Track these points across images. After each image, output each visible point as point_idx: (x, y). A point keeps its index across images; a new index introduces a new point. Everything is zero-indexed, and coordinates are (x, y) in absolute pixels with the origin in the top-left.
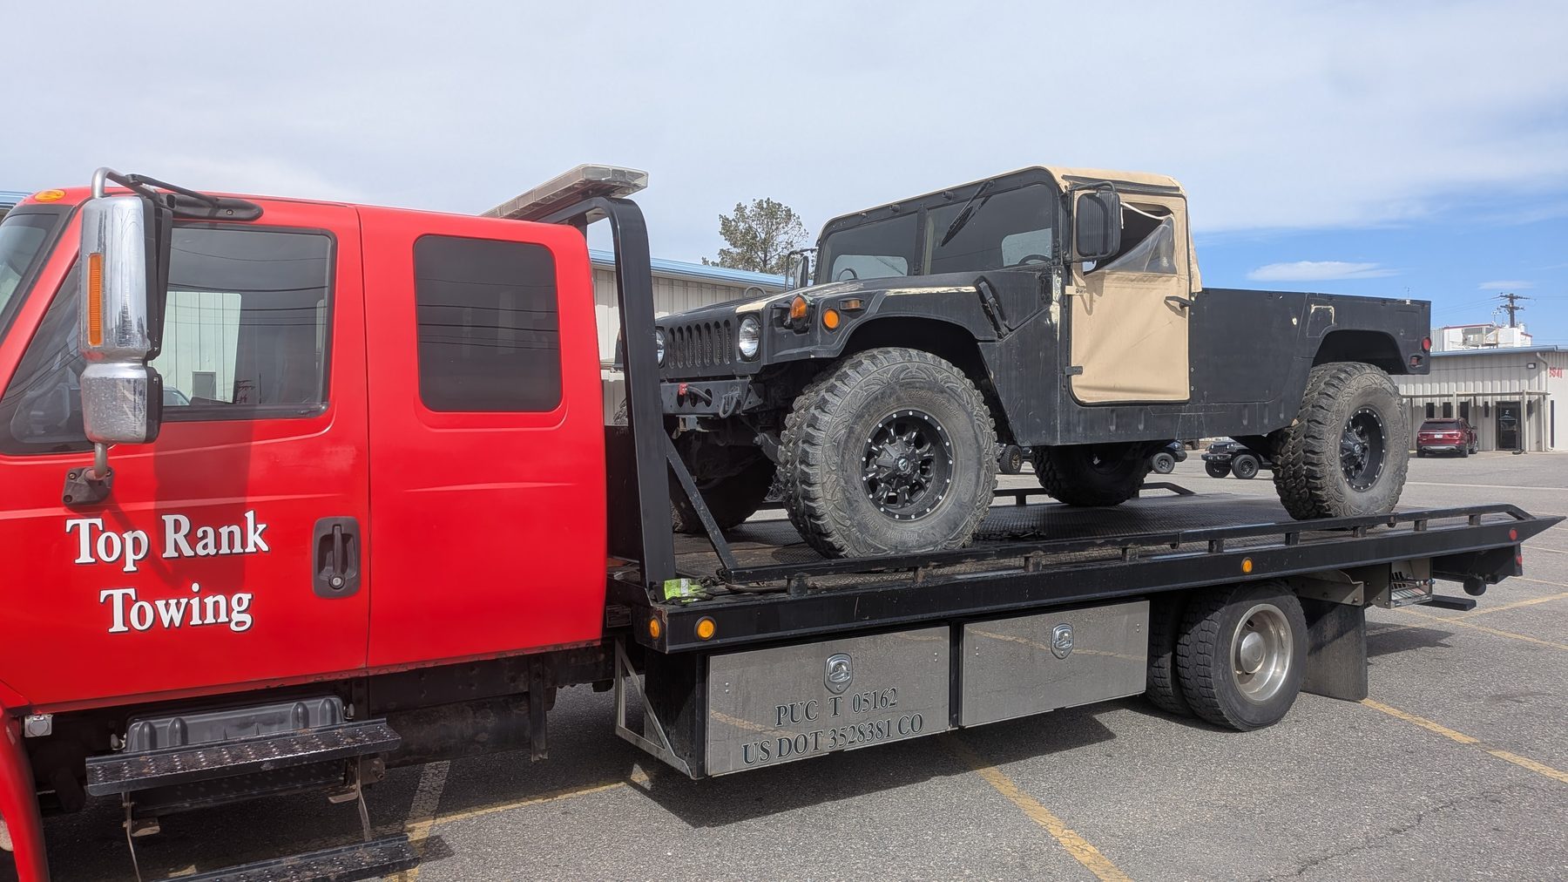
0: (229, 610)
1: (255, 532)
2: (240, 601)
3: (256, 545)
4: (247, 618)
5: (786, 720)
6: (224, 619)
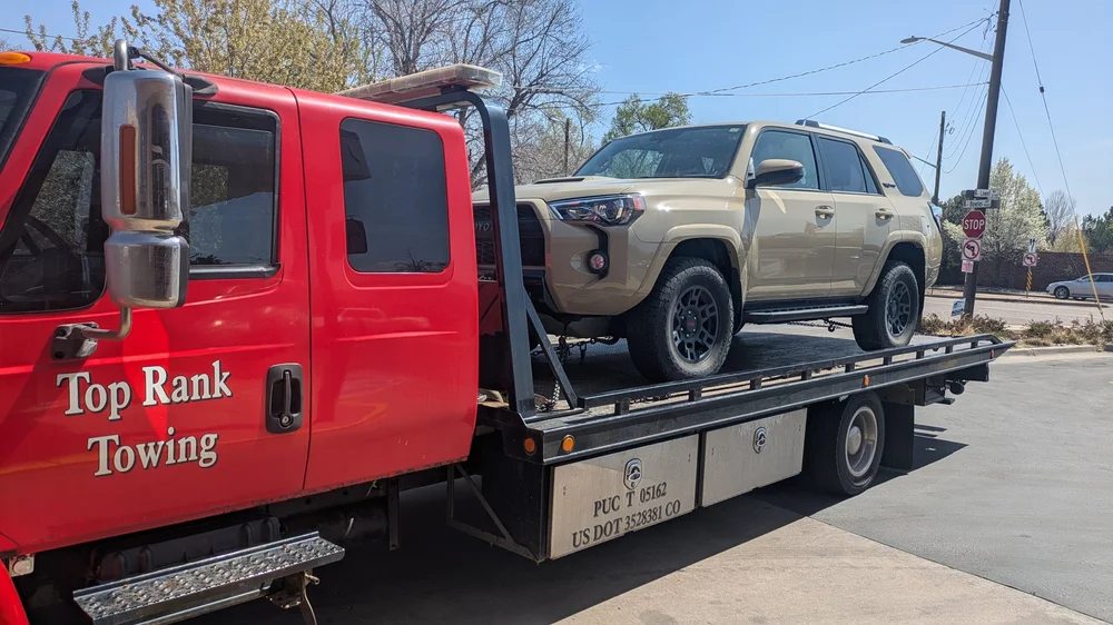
0: (199, 448)
1: (221, 379)
2: (208, 440)
3: (221, 390)
4: (213, 455)
5: (600, 512)
6: (193, 457)
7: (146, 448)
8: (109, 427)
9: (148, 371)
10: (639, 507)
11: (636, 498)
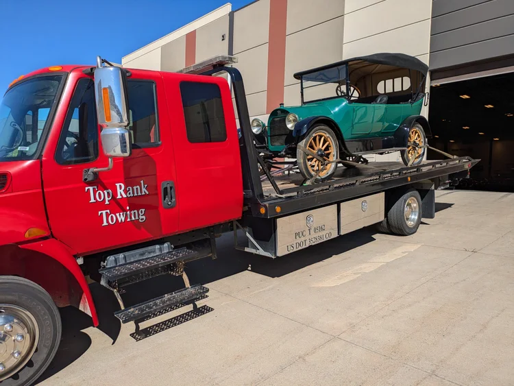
0: (139, 215)
1: (144, 188)
2: (142, 211)
3: (145, 192)
4: (144, 217)
5: (297, 237)
6: (137, 218)
7: (120, 215)
8: (105, 207)
9: (118, 185)
10: (314, 235)
11: (312, 231)
